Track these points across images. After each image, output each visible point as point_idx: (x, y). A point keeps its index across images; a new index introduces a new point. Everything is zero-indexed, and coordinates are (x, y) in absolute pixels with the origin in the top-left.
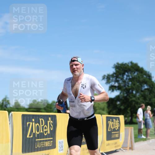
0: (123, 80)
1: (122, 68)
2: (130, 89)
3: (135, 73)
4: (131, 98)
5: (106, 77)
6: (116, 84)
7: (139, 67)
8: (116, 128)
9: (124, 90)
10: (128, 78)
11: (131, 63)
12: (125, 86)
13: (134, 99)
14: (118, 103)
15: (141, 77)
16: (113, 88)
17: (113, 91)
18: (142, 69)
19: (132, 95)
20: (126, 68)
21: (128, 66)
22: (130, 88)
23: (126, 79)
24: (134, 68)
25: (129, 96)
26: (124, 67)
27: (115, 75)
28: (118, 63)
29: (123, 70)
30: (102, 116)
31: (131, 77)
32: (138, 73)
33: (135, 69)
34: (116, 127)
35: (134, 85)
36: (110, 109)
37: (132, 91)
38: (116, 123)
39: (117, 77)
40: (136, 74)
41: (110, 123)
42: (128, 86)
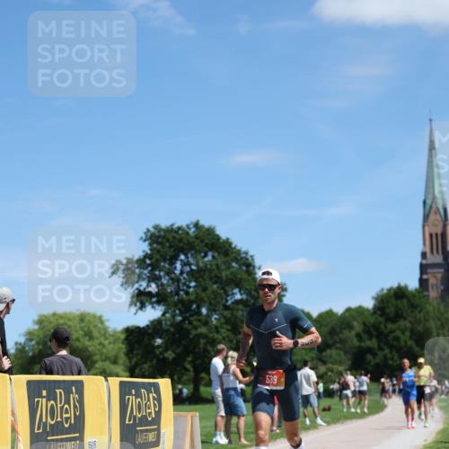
0: (173, 276)
1: (168, 240)
2: (191, 302)
3: (206, 255)
4: (196, 328)
5: (122, 267)
6: (153, 288)
7: (218, 238)
8: (150, 413)
9: (176, 305)
10: (187, 269)
11: (197, 225)
12: (177, 294)
13: (203, 330)
14: (159, 341)
15: (223, 267)
16: (144, 298)
17: (142, 307)
18: (228, 242)
19: (199, 320)
20: (180, 240)
21: (187, 234)
22: (192, 298)
23: (182, 273)
24: (205, 240)
25: (190, 323)
26: (174, 238)
27: (148, 262)
28: (156, 227)
29: (171, 247)
30: (107, 380)
31: (194, 267)
32: (216, 254)
33: (206, 245)
34: (148, 411)
35: (205, 289)
36: (134, 360)
37: (199, 307)
38: (149, 400)
39: (154, 267)
40: (209, 258)
41: (133, 401)
42: (187, 293)
